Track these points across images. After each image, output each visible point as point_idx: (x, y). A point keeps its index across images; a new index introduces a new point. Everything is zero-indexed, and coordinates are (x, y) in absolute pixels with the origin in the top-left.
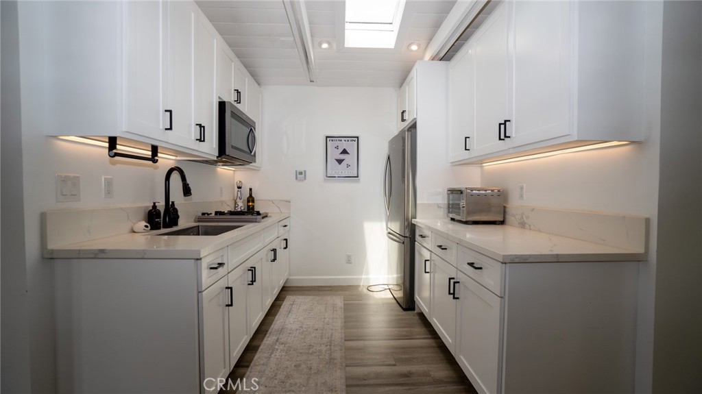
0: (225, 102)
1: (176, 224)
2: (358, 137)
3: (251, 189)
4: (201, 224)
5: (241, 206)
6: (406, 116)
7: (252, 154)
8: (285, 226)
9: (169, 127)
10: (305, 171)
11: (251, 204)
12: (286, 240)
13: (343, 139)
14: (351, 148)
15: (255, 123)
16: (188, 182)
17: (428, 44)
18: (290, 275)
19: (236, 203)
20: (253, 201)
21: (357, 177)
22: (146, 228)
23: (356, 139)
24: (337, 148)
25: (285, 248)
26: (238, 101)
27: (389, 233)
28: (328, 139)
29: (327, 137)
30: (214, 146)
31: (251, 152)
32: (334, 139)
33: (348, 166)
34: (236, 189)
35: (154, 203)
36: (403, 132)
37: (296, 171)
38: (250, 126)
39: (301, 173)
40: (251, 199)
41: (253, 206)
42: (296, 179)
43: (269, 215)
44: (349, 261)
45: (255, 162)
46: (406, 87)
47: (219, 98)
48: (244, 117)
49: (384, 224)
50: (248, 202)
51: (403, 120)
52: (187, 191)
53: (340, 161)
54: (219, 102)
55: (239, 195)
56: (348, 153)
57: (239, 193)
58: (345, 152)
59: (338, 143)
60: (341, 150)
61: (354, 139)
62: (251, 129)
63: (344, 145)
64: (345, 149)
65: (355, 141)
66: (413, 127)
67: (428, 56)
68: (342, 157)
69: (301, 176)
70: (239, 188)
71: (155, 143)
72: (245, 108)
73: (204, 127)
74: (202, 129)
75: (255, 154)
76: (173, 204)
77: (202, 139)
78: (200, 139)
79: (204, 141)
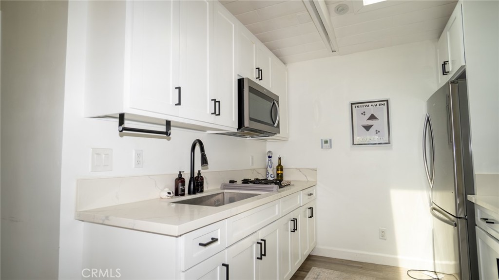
0: (243, 78)
1: (202, 191)
2: (387, 101)
3: (280, 159)
4: (226, 191)
5: (272, 175)
6: (449, 68)
7: (275, 125)
8: (311, 195)
9: (178, 103)
10: (330, 140)
11: (279, 172)
12: (311, 208)
13: (370, 104)
14: (380, 113)
15: (278, 97)
16: (206, 152)
19: (267, 171)
20: (282, 170)
21: (389, 143)
22: (169, 195)
23: (385, 103)
24: (364, 113)
25: (311, 217)
26: (260, 77)
27: (434, 209)
28: (354, 106)
29: (352, 104)
30: (234, 120)
31: (274, 124)
32: (360, 105)
33: (377, 132)
34: (268, 159)
35: (180, 172)
37: (322, 140)
38: (272, 101)
39: (326, 142)
40: (280, 167)
41: (282, 174)
42: (322, 147)
43: (292, 183)
44: (383, 235)
45: (279, 133)
46: (447, 34)
47: (238, 75)
48: (264, 92)
50: (278, 170)
51: (445, 72)
52: (204, 161)
53: (367, 128)
54: (239, 80)
55: (270, 164)
56: (376, 118)
57: (269, 162)
58: (373, 117)
59: (364, 109)
60: (368, 116)
61: (383, 103)
62: (274, 103)
63: (370, 110)
64: (372, 115)
65: (384, 105)
68: (370, 122)
69: (326, 144)
70: (270, 157)
71: (169, 119)
72: (268, 84)
73: (219, 102)
74: (217, 104)
75: (278, 126)
76: (199, 173)
77: (217, 113)
78: (215, 113)
79: (219, 114)
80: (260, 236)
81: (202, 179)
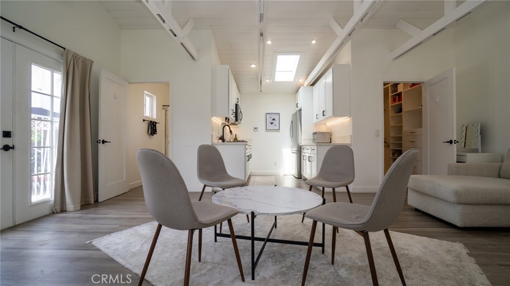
2: (279, 113)
3: (236, 135)
8: (251, 149)
10: (258, 128)
12: (251, 154)
13: (273, 114)
14: (277, 118)
17: (307, 78)
18: (251, 170)
21: (279, 130)
24: (271, 118)
29: (266, 114)
32: (269, 114)
33: (275, 125)
36: (296, 112)
37: (254, 127)
39: (256, 128)
42: (254, 130)
44: (276, 165)
49: (290, 149)
51: (297, 107)
53: (272, 123)
58: (274, 119)
59: (271, 116)
63: (273, 116)
65: (278, 115)
66: (301, 110)
67: (306, 84)
68: (273, 121)
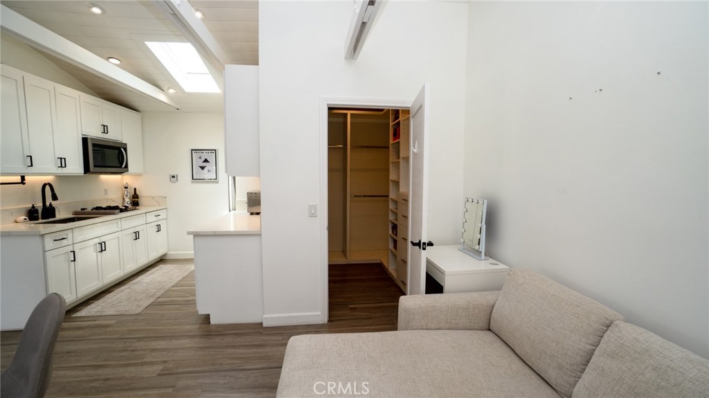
0: (88, 137)
1: (55, 217)
3: (135, 189)
5: (128, 201)
8: (158, 216)
9: (30, 165)
10: (177, 176)
12: (159, 225)
13: (204, 151)
14: (211, 158)
15: (125, 144)
16: (56, 191)
18: (169, 251)
19: (124, 199)
20: (137, 198)
21: (216, 179)
22: (25, 220)
23: (214, 151)
24: (200, 158)
25: (158, 231)
26: (106, 132)
28: (193, 152)
29: (192, 150)
31: (122, 165)
32: (198, 151)
33: (209, 171)
34: (124, 189)
35: (33, 205)
37: (170, 175)
38: (119, 150)
39: (173, 177)
40: (135, 196)
41: (138, 200)
42: (170, 181)
47: (82, 135)
50: (134, 198)
52: (55, 197)
53: (203, 168)
54: (83, 138)
56: (208, 162)
57: (126, 192)
58: (206, 161)
59: (200, 154)
60: (203, 160)
61: (212, 151)
63: (205, 156)
64: (206, 159)
65: (213, 153)
68: (204, 164)
69: (174, 179)
70: (126, 188)
73: (65, 159)
74: (63, 160)
75: (126, 166)
76: (51, 205)
77: (63, 165)
78: (62, 166)
79: (65, 166)
80: (103, 239)
81: (54, 208)
